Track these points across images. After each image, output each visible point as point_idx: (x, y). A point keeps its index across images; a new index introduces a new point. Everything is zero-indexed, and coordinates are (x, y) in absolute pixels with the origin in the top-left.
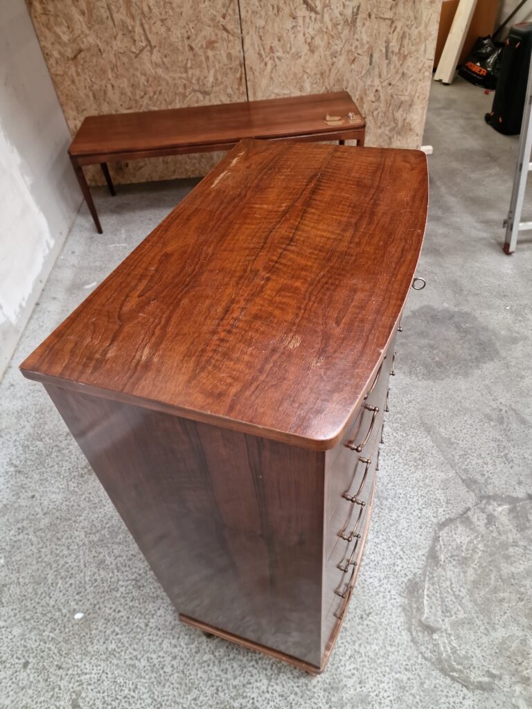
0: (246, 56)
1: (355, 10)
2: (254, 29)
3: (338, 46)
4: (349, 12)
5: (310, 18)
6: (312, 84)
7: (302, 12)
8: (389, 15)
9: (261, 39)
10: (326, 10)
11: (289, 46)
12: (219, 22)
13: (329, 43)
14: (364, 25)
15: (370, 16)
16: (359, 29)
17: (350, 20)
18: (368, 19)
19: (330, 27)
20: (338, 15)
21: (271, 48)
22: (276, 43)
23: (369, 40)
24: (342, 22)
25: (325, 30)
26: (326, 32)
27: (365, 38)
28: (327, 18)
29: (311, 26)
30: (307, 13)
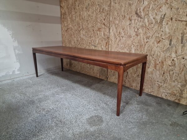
0: (110, 34)
1: (163, 16)
2: (114, 25)
3: (150, 34)
4: (158, 18)
5: (138, 20)
6: (136, 50)
7: (135, 17)
9: (116, 29)
10: (146, 17)
11: (127, 32)
12: (103, 21)
13: (146, 32)
14: (167, 24)
15: (172, 19)
16: (164, 26)
17: (158, 22)
18: (171, 21)
19: (147, 25)
20: (152, 18)
21: (120, 32)
22: (121, 30)
23: (170, 32)
24: (154, 22)
25: (144, 26)
26: (145, 27)
27: (167, 30)
28: (146, 20)
29: (138, 24)
30: (137, 18)
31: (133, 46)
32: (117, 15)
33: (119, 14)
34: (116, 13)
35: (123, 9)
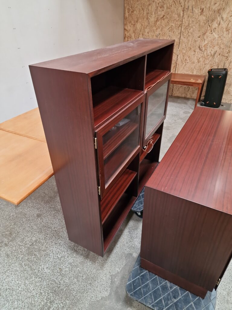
0: (178, 60)
1: (215, 52)
2: (182, 53)
3: (207, 62)
4: (213, 53)
5: (200, 52)
6: (197, 72)
7: (198, 50)
8: (227, 55)
9: (183, 56)
10: (205, 51)
11: (191, 59)
13: (204, 61)
14: (217, 57)
15: (220, 54)
16: (215, 58)
17: (213, 55)
19: (206, 56)
20: (209, 53)
21: (186, 59)
22: (187, 58)
24: (210, 55)
25: (204, 56)
27: (217, 61)
28: (205, 53)
29: (200, 55)
30: (199, 51)
31: (195, 69)
32: (185, 46)
33: (187, 46)
34: (184, 45)
35: (190, 43)
